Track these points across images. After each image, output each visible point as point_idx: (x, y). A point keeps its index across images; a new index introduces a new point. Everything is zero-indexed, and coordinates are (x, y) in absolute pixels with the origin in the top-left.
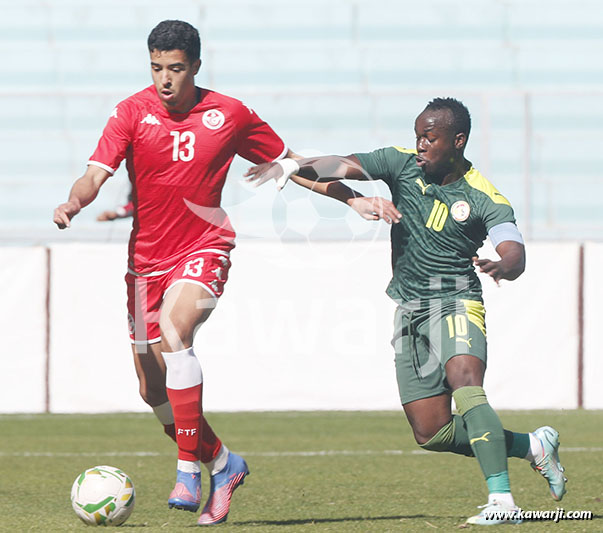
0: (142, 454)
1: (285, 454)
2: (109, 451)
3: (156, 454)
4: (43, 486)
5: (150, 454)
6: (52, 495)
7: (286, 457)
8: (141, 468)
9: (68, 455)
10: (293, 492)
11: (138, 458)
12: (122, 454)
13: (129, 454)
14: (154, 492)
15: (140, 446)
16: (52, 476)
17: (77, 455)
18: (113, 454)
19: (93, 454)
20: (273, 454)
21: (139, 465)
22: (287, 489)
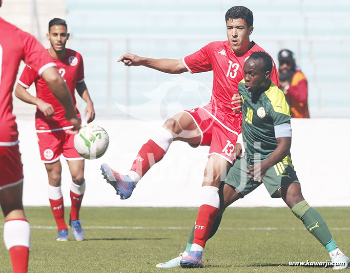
0: (269, 229)
1: (343, 229)
2: (252, 227)
3: (276, 229)
4: (216, 245)
5: (273, 228)
6: (221, 250)
7: (344, 231)
8: (269, 236)
9: (230, 229)
10: (347, 249)
11: (267, 231)
12: (258, 229)
13: (262, 228)
14: (275, 248)
15: (268, 225)
16: (221, 240)
17: (234, 229)
18: (254, 229)
19: (243, 229)
20: (337, 229)
21: (267, 234)
22: (344, 248)
